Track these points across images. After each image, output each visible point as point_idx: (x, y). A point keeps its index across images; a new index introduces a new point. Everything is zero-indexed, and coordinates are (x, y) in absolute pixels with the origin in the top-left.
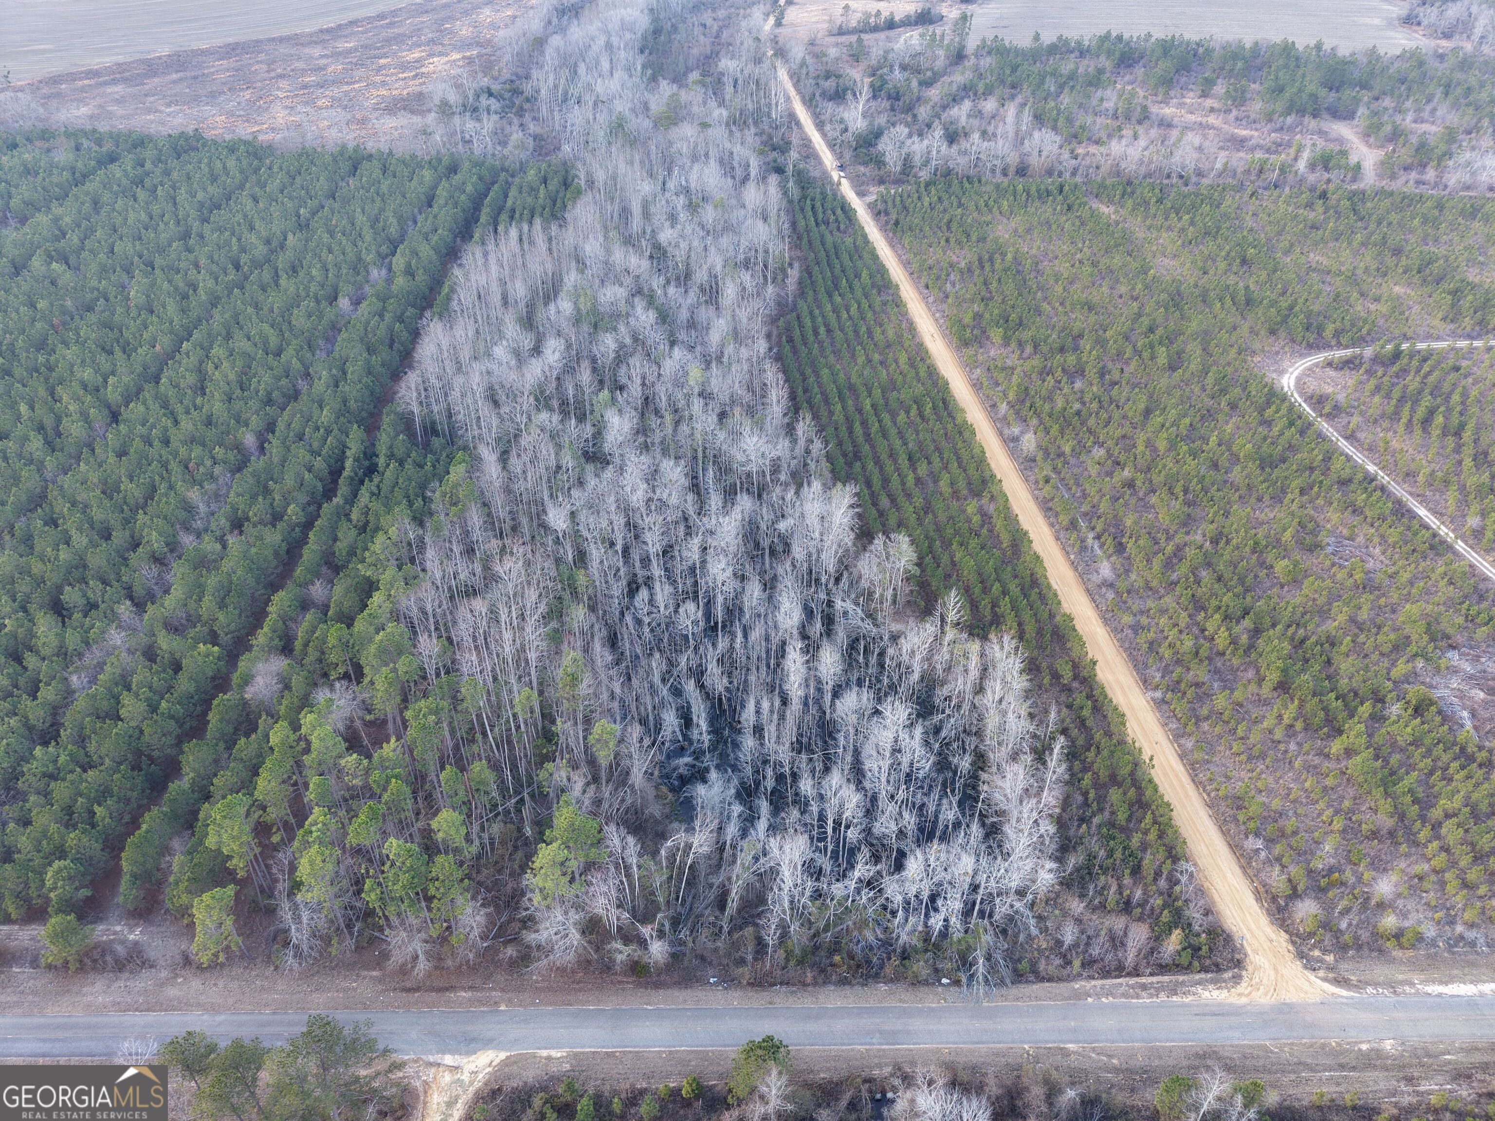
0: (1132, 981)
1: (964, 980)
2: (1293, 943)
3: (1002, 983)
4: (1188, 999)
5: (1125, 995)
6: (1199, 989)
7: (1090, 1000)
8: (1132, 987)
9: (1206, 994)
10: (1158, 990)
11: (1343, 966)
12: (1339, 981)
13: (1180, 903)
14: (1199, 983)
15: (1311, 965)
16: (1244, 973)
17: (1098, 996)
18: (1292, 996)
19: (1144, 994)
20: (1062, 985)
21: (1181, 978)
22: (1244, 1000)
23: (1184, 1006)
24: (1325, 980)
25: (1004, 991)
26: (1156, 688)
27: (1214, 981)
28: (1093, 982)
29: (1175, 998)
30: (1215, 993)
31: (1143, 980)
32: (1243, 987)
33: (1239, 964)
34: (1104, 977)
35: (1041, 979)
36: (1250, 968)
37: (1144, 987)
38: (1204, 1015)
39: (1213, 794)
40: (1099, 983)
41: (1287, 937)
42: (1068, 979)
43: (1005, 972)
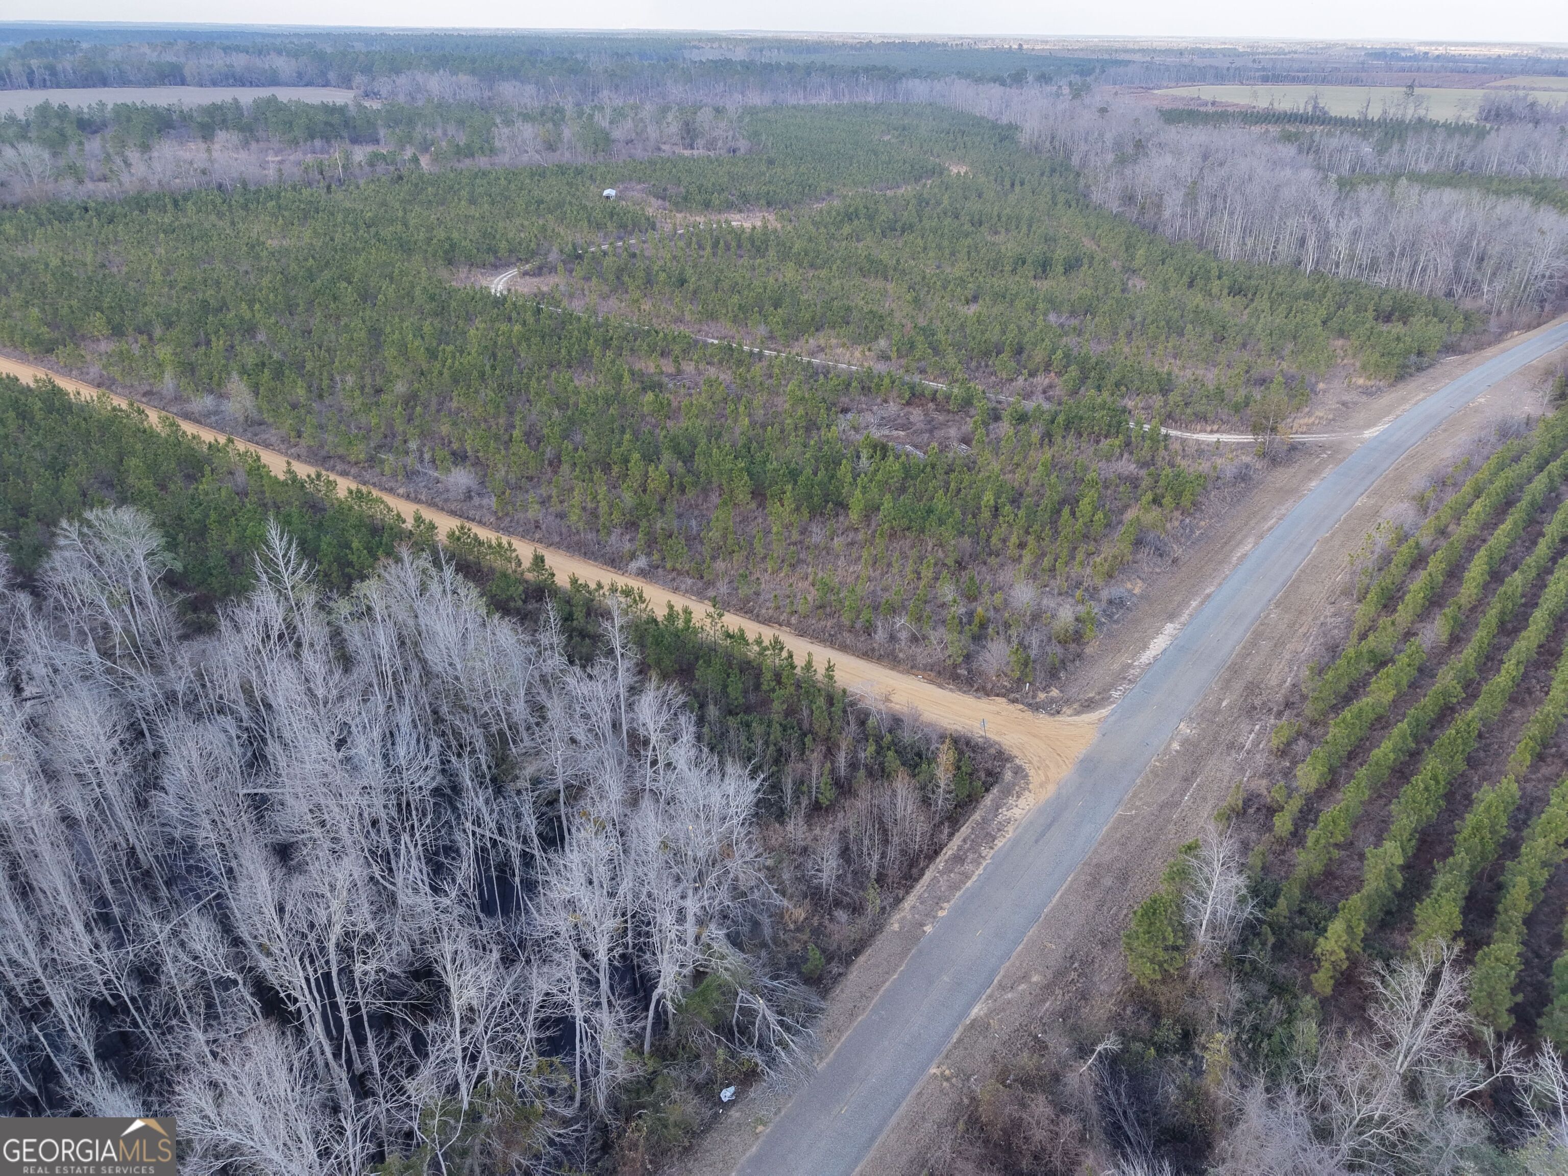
0: (940, 862)
1: (758, 1057)
2: (1015, 701)
3: (811, 1013)
4: (1010, 833)
5: (954, 887)
6: (1004, 813)
7: (928, 929)
8: (948, 870)
9: (1017, 812)
10: (974, 848)
11: (1073, 691)
12: (1089, 705)
13: (888, 738)
14: (997, 807)
15: (1053, 709)
16: (1017, 761)
17: (930, 915)
18: (1079, 749)
19: (968, 867)
20: (880, 941)
21: (977, 816)
22: (1051, 789)
23: (1015, 843)
24: (1078, 713)
25: (824, 1021)
26: (633, 556)
27: (1007, 792)
28: (907, 904)
29: (999, 843)
30: (1022, 802)
31: (949, 852)
32: (1035, 777)
33: (1002, 757)
34: (908, 889)
35: (848, 959)
36: (1015, 752)
37: (959, 859)
38: (1043, 834)
39: (794, 620)
40: (911, 900)
41: (1004, 700)
42: (877, 927)
43: (798, 992)
